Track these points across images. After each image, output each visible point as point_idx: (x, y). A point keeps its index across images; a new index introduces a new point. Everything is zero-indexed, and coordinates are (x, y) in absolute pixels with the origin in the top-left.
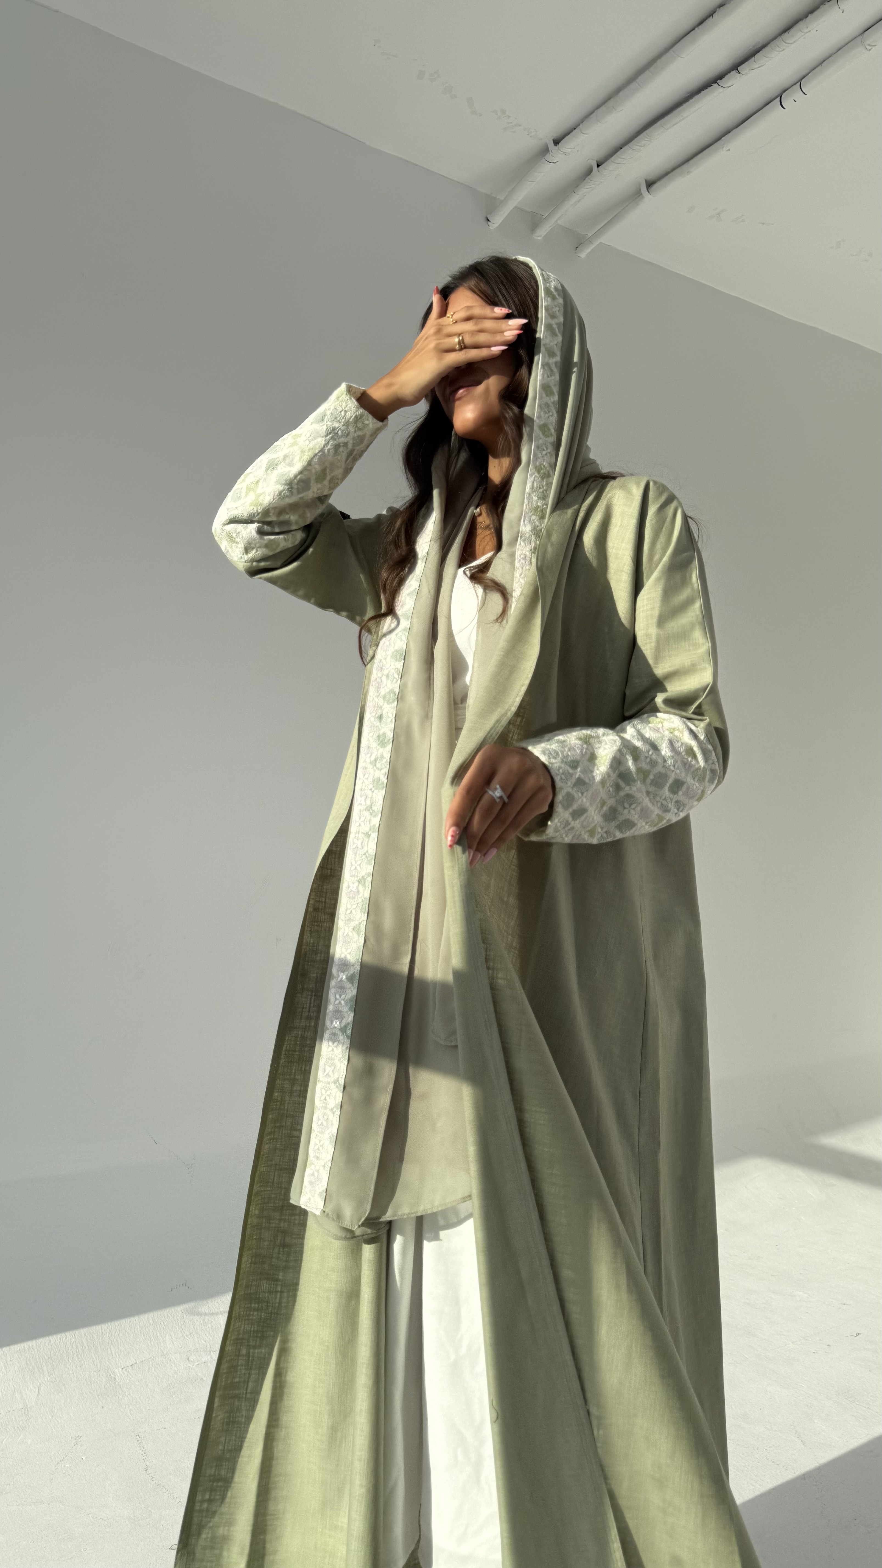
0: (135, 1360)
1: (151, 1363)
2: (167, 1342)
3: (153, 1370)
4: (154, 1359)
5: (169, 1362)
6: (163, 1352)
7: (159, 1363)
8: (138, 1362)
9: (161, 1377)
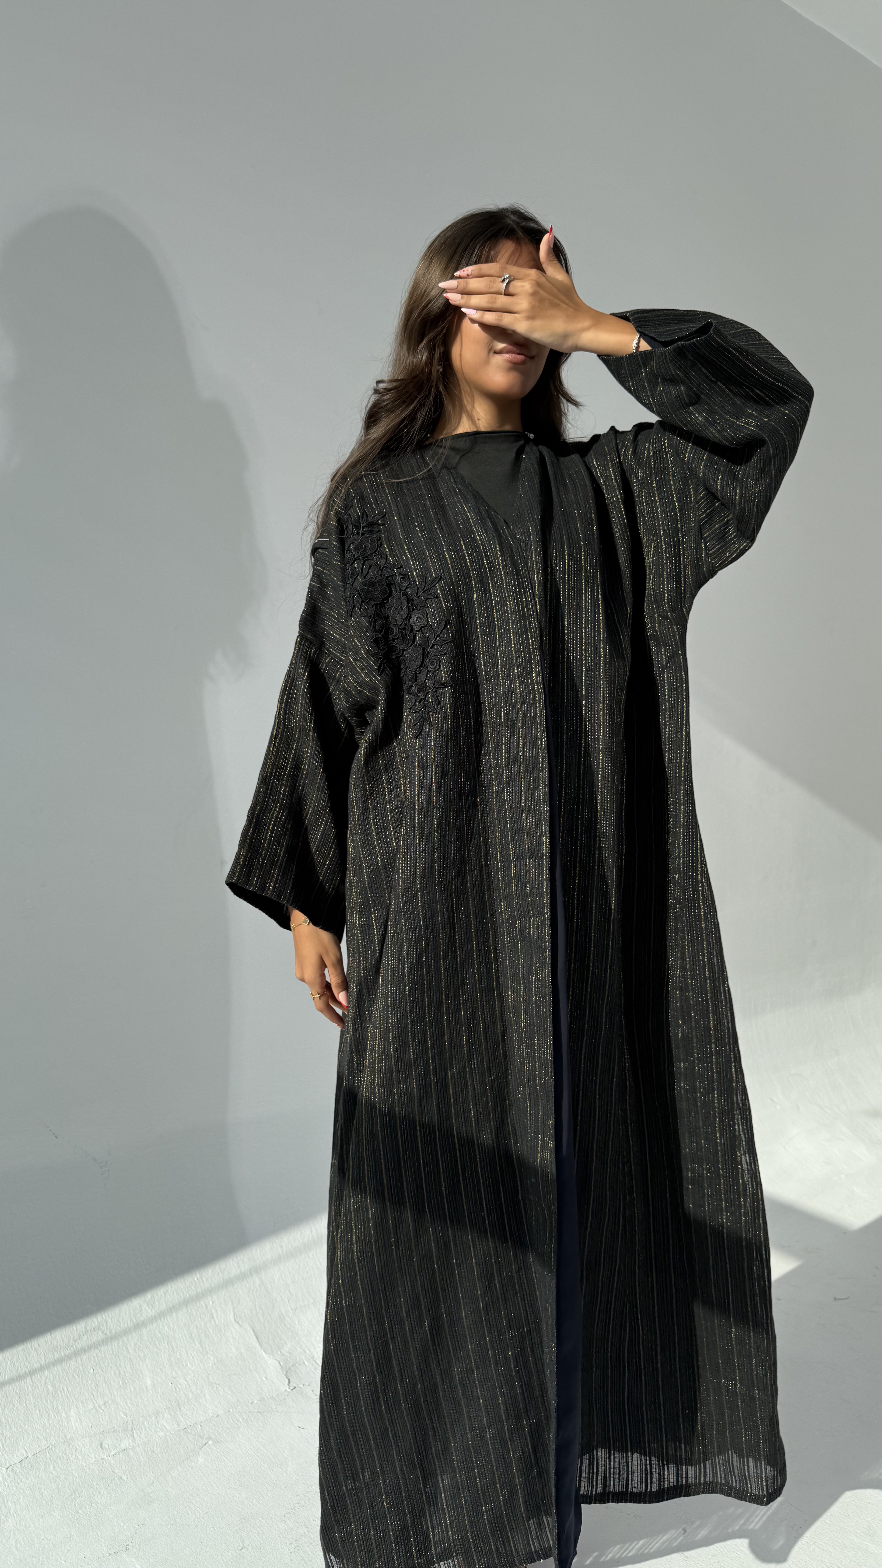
0: (26, 1451)
1: (48, 1454)
2: (72, 1418)
3: (51, 1467)
4: (53, 1448)
5: (74, 1451)
6: (66, 1436)
7: (60, 1454)
8: (30, 1456)
9: (63, 1478)
